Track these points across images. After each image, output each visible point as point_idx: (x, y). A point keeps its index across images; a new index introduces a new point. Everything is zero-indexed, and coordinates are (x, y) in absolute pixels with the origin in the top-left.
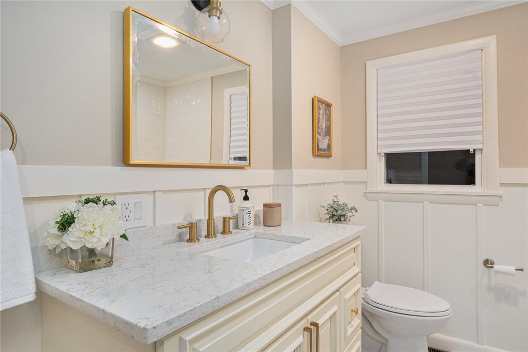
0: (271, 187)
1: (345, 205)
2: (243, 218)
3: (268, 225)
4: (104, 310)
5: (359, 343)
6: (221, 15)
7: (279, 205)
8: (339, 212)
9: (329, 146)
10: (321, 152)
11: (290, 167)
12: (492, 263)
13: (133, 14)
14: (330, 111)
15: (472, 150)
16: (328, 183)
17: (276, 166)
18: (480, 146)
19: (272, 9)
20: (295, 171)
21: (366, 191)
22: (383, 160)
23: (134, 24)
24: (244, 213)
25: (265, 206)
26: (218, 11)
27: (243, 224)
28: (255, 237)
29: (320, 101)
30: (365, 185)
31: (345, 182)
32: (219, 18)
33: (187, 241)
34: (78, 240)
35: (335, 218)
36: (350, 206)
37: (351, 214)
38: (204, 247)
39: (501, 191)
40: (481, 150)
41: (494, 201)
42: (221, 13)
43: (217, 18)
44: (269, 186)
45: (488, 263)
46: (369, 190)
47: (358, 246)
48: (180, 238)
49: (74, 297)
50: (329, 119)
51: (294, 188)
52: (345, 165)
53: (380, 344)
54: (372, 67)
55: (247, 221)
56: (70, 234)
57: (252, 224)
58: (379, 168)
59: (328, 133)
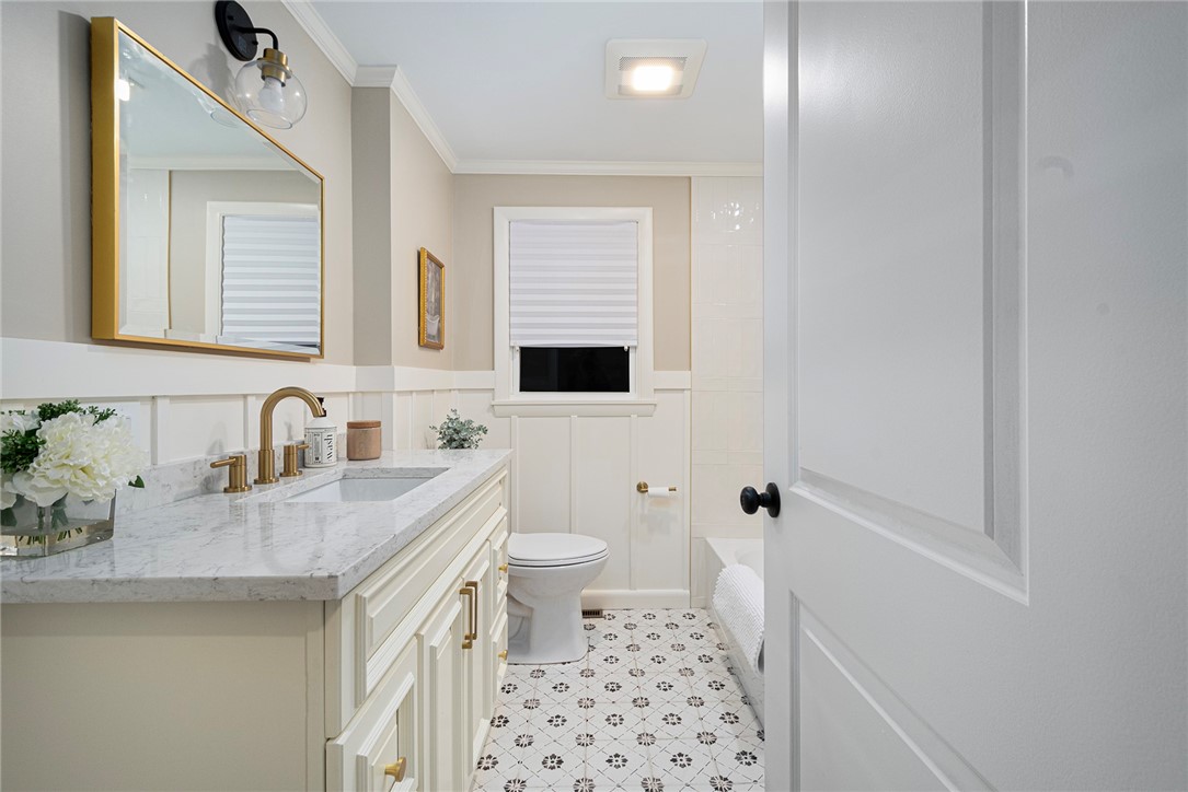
0: (351, 396)
1: (470, 422)
2: (317, 450)
3: (357, 456)
4: (216, 579)
5: (505, 616)
6: (288, 80)
7: (378, 424)
8: (463, 434)
9: (440, 331)
10: (430, 342)
11: (390, 364)
12: (646, 486)
13: (119, 34)
14: (440, 275)
15: (626, 348)
16: (439, 391)
17: (359, 359)
18: (635, 343)
19: (352, 84)
20: (397, 369)
21: (493, 403)
22: (517, 356)
23: (122, 58)
24: (319, 438)
25: (351, 426)
26: (283, 74)
27: (317, 459)
28: (345, 477)
29: (430, 257)
30: (490, 394)
31: (459, 390)
32: (283, 85)
33: (226, 491)
34: (55, 486)
35: (454, 444)
36: (475, 425)
37: (477, 437)
38: (269, 497)
39: (656, 398)
40: (636, 347)
41: (647, 410)
42: (288, 77)
43: (280, 85)
44: (348, 393)
45: (642, 488)
46: (497, 401)
47: (504, 477)
48: (208, 487)
49: (107, 581)
50: (439, 288)
51: (395, 396)
52: (460, 364)
53: (520, 620)
54: (502, 215)
55: (326, 451)
56: (35, 474)
57: (333, 458)
58: (511, 368)
59: (438, 311)
